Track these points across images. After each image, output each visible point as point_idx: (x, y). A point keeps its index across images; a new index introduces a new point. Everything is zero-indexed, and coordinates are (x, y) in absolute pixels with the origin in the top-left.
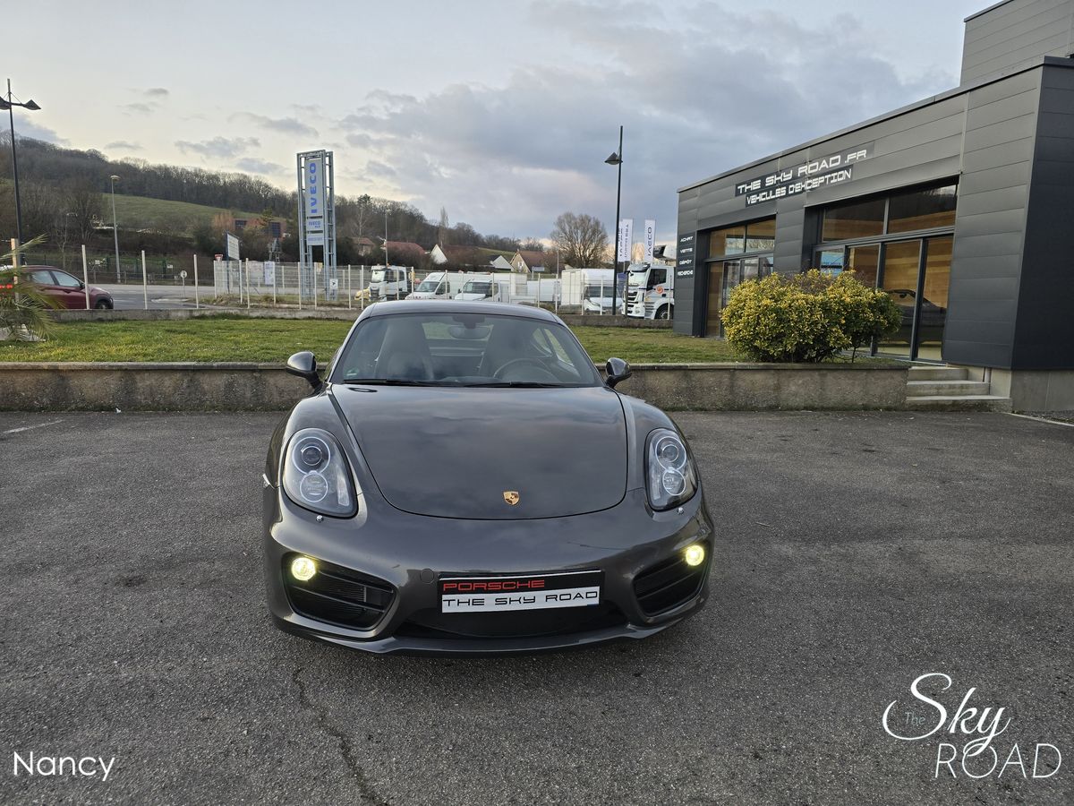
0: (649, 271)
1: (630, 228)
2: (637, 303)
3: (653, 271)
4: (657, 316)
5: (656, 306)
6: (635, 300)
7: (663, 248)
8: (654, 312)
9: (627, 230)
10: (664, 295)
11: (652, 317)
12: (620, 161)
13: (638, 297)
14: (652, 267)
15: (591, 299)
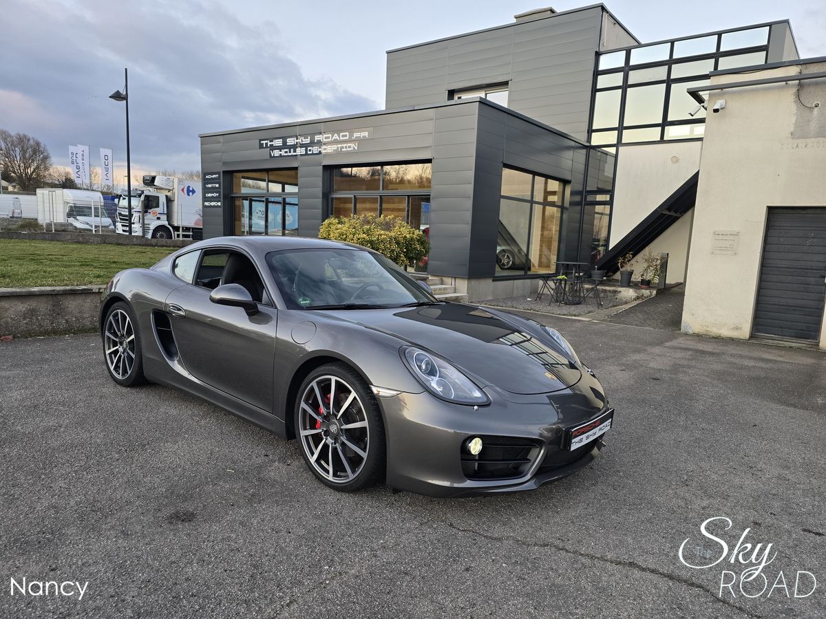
1: (86, 153)
2: (134, 223)
3: (147, 197)
4: (154, 236)
7: (154, 178)
8: (151, 232)
9: (83, 155)
10: (158, 218)
11: (149, 236)
12: (125, 98)
14: (147, 193)
15: (78, 217)
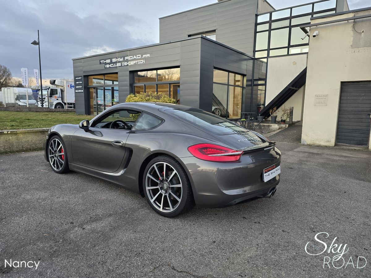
0: (50, 90)
1: (27, 72)
2: (46, 102)
3: (52, 90)
4: (55, 107)
5: (55, 103)
6: (45, 101)
7: (55, 81)
8: (54, 106)
10: (57, 99)
11: (53, 108)
12: (38, 44)
13: (46, 100)
14: (51, 88)
15: (20, 100)
